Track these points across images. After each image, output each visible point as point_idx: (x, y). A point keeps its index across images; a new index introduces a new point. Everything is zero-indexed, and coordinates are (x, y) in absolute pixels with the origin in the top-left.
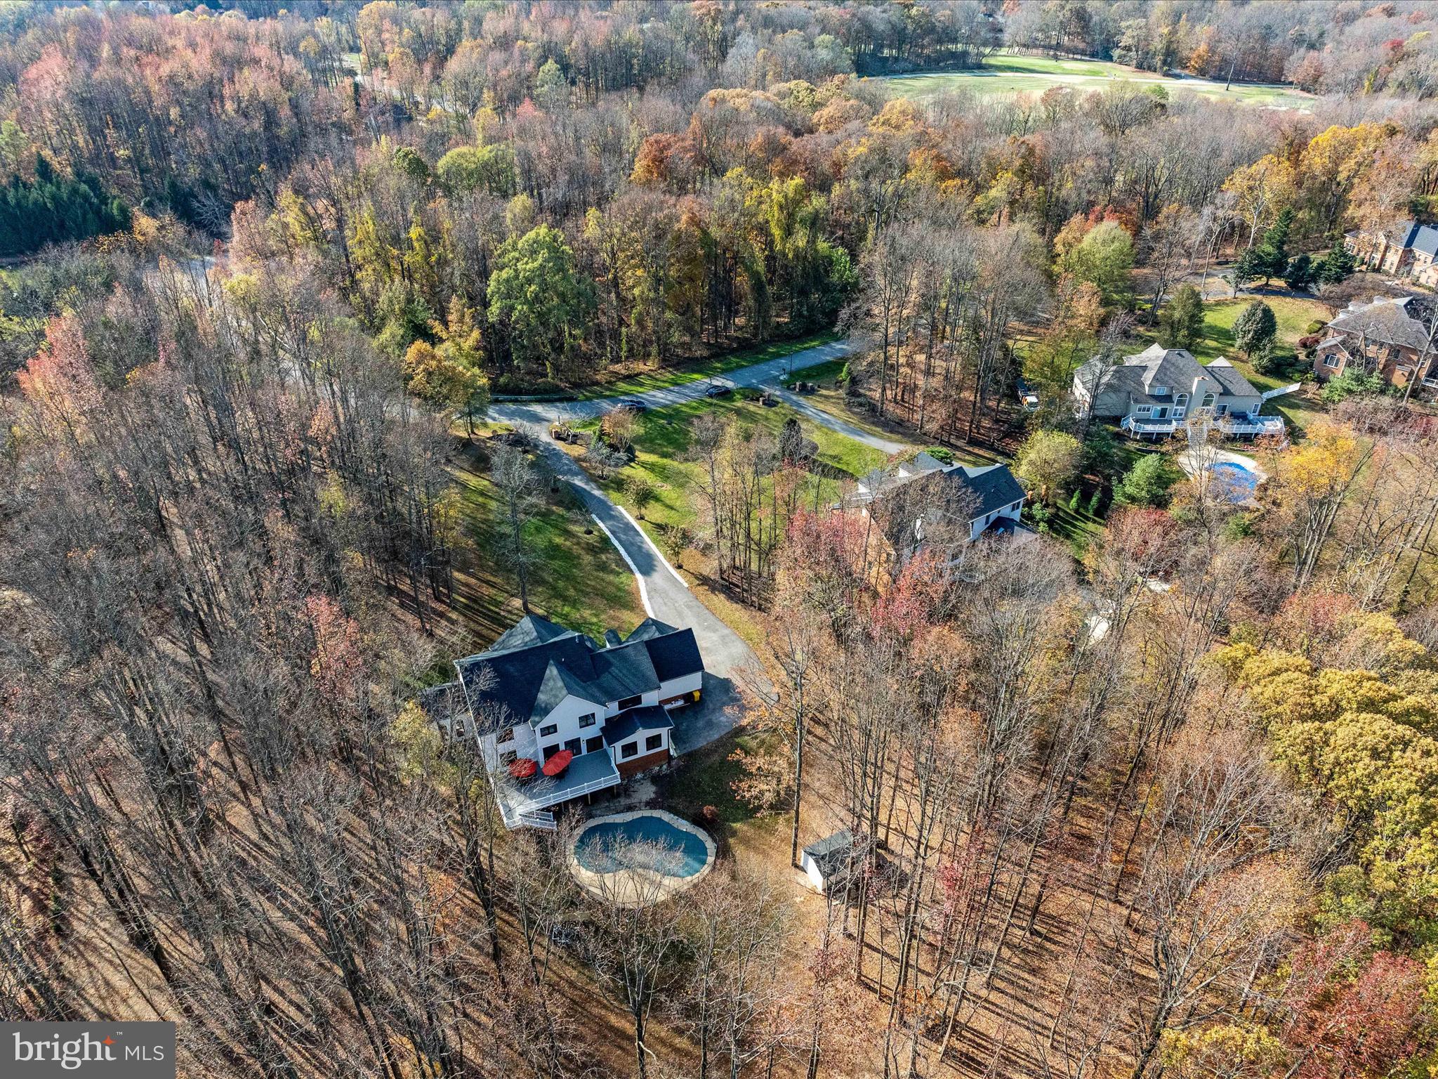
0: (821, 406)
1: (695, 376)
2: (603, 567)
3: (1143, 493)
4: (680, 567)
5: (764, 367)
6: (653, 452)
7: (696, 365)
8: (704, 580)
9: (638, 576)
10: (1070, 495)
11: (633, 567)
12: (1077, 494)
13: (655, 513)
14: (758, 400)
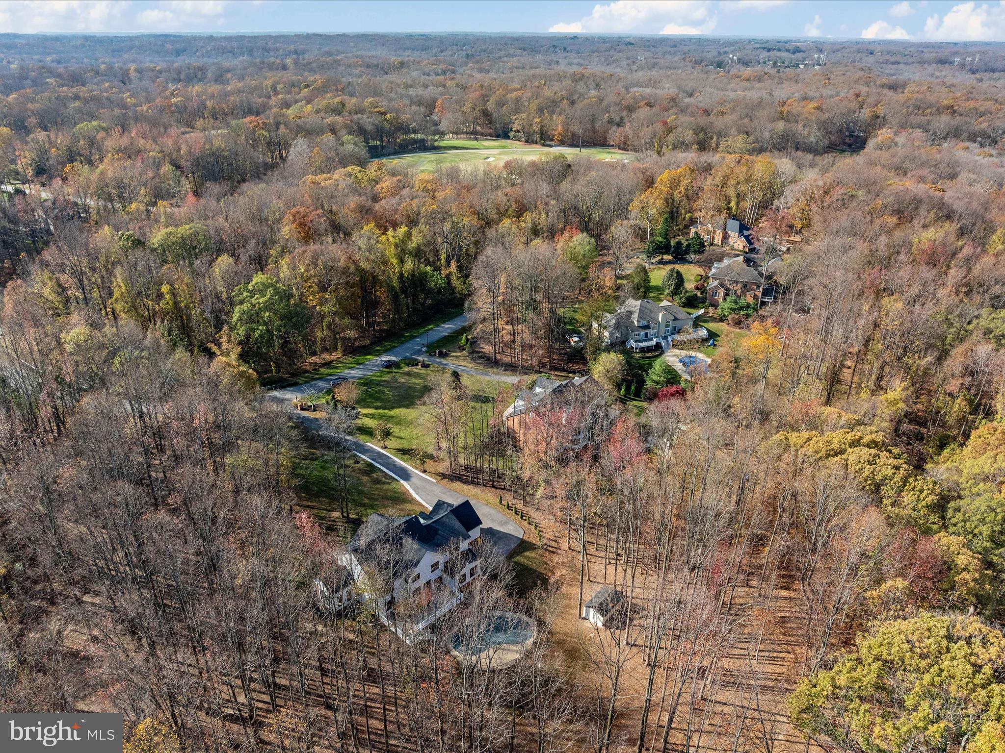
0: (457, 363)
1: (369, 357)
2: (377, 481)
3: (662, 379)
4: (425, 471)
5: (408, 345)
6: (368, 407)
7: (365, 350)
8: (443, 476)
9: (403, 482)
10: (620, 388)
11: (397, 477)
12: (624, 386)
13: (393, 443)
14: (417, 365)
